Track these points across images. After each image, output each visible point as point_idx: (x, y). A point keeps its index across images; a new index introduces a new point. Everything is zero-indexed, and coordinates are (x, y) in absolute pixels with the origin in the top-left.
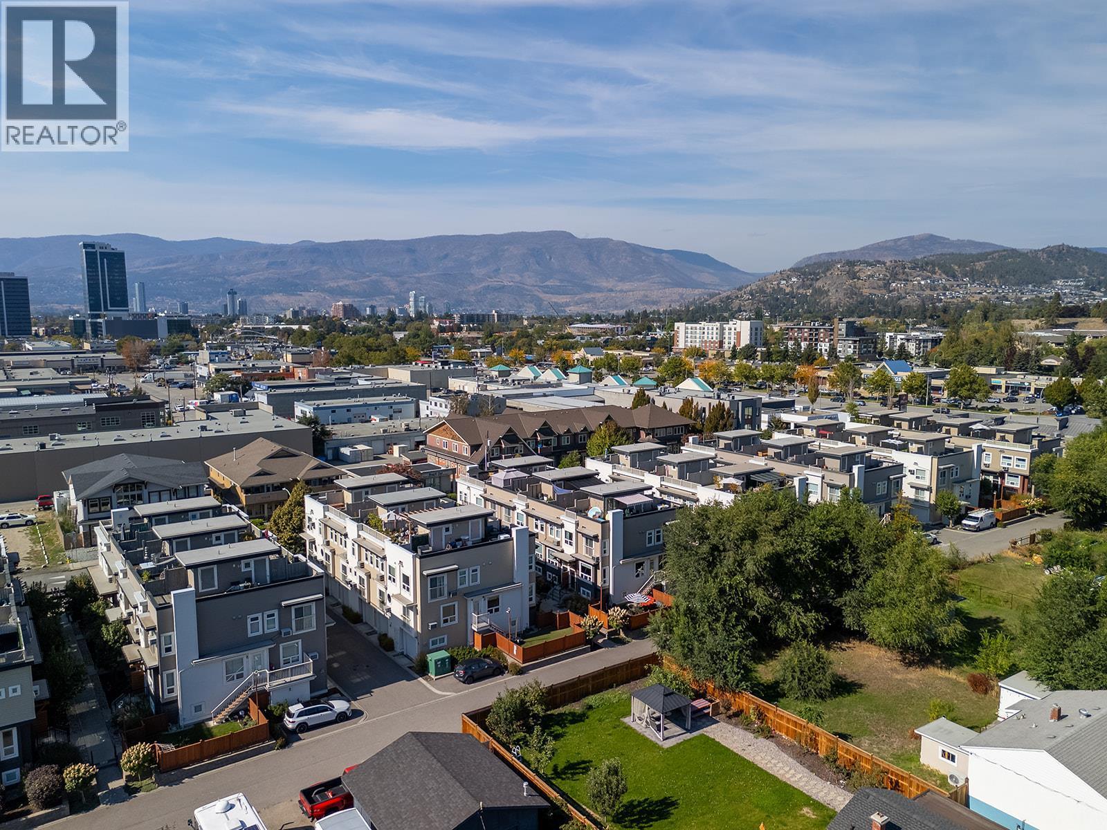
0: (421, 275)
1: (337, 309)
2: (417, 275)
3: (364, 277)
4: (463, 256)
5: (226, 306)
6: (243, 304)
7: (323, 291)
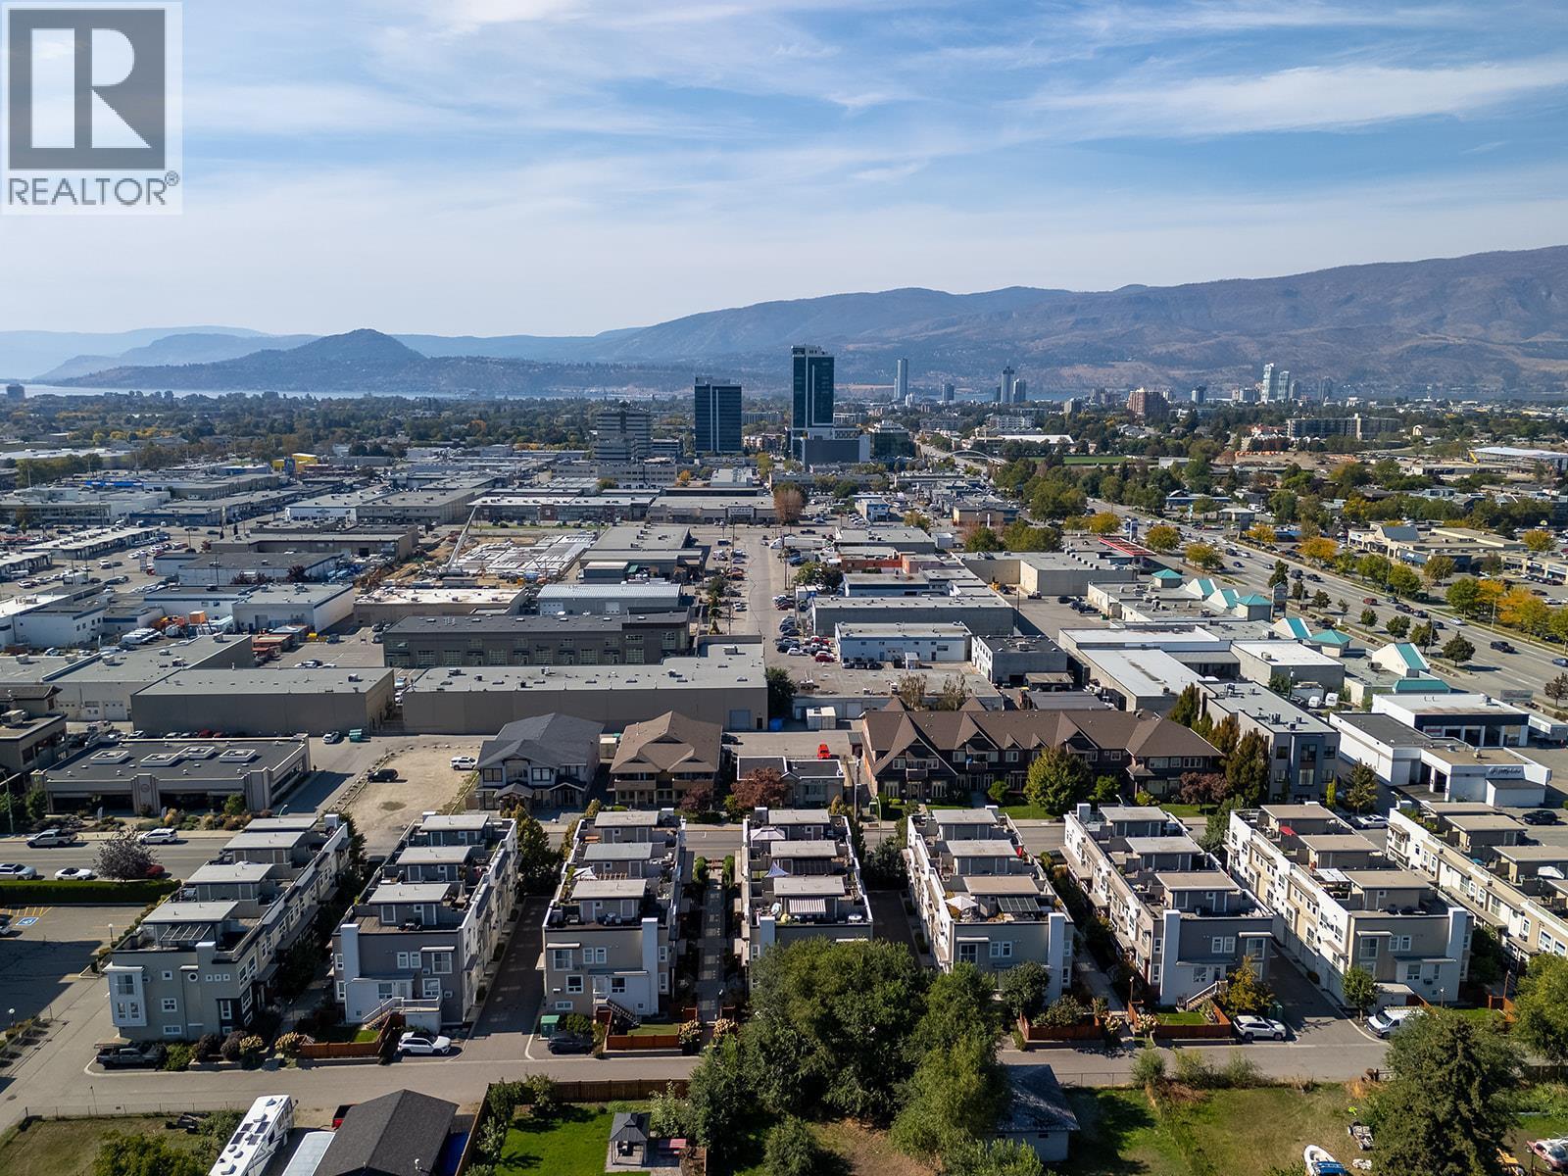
0: (1301, 332)
1: (1135, 399)
2: (1293, 333)
3: (1210, 338)
4: (1379, 298)
5: (999, 389)
6: (1021, 387)
7: (1146, 359)
